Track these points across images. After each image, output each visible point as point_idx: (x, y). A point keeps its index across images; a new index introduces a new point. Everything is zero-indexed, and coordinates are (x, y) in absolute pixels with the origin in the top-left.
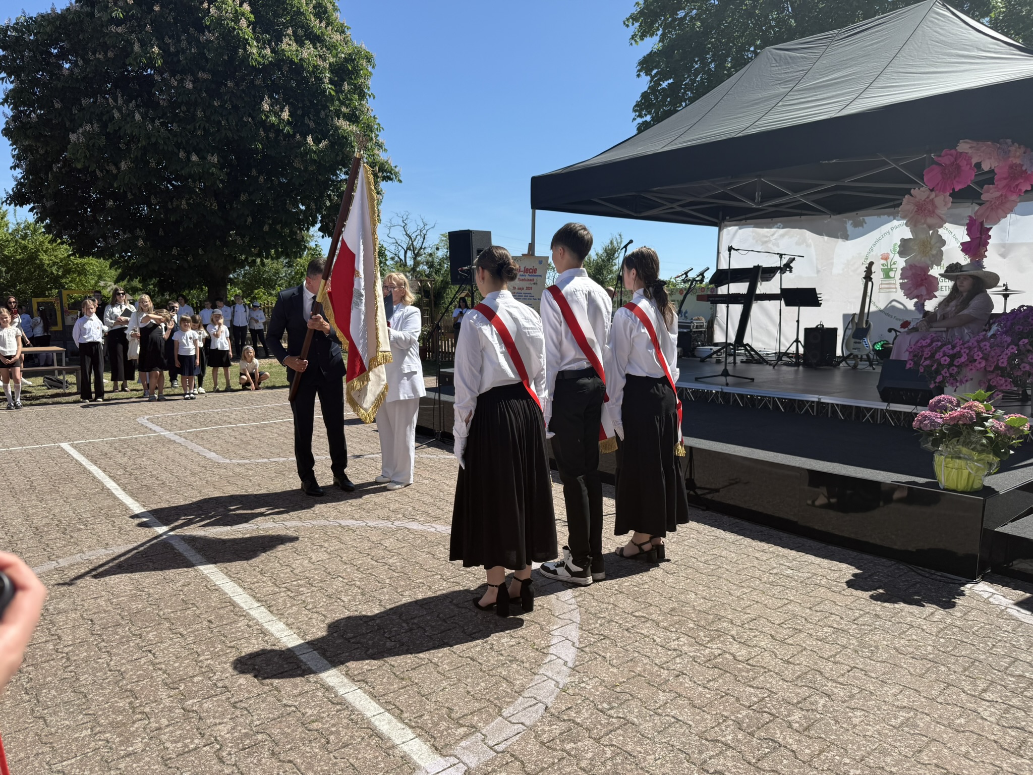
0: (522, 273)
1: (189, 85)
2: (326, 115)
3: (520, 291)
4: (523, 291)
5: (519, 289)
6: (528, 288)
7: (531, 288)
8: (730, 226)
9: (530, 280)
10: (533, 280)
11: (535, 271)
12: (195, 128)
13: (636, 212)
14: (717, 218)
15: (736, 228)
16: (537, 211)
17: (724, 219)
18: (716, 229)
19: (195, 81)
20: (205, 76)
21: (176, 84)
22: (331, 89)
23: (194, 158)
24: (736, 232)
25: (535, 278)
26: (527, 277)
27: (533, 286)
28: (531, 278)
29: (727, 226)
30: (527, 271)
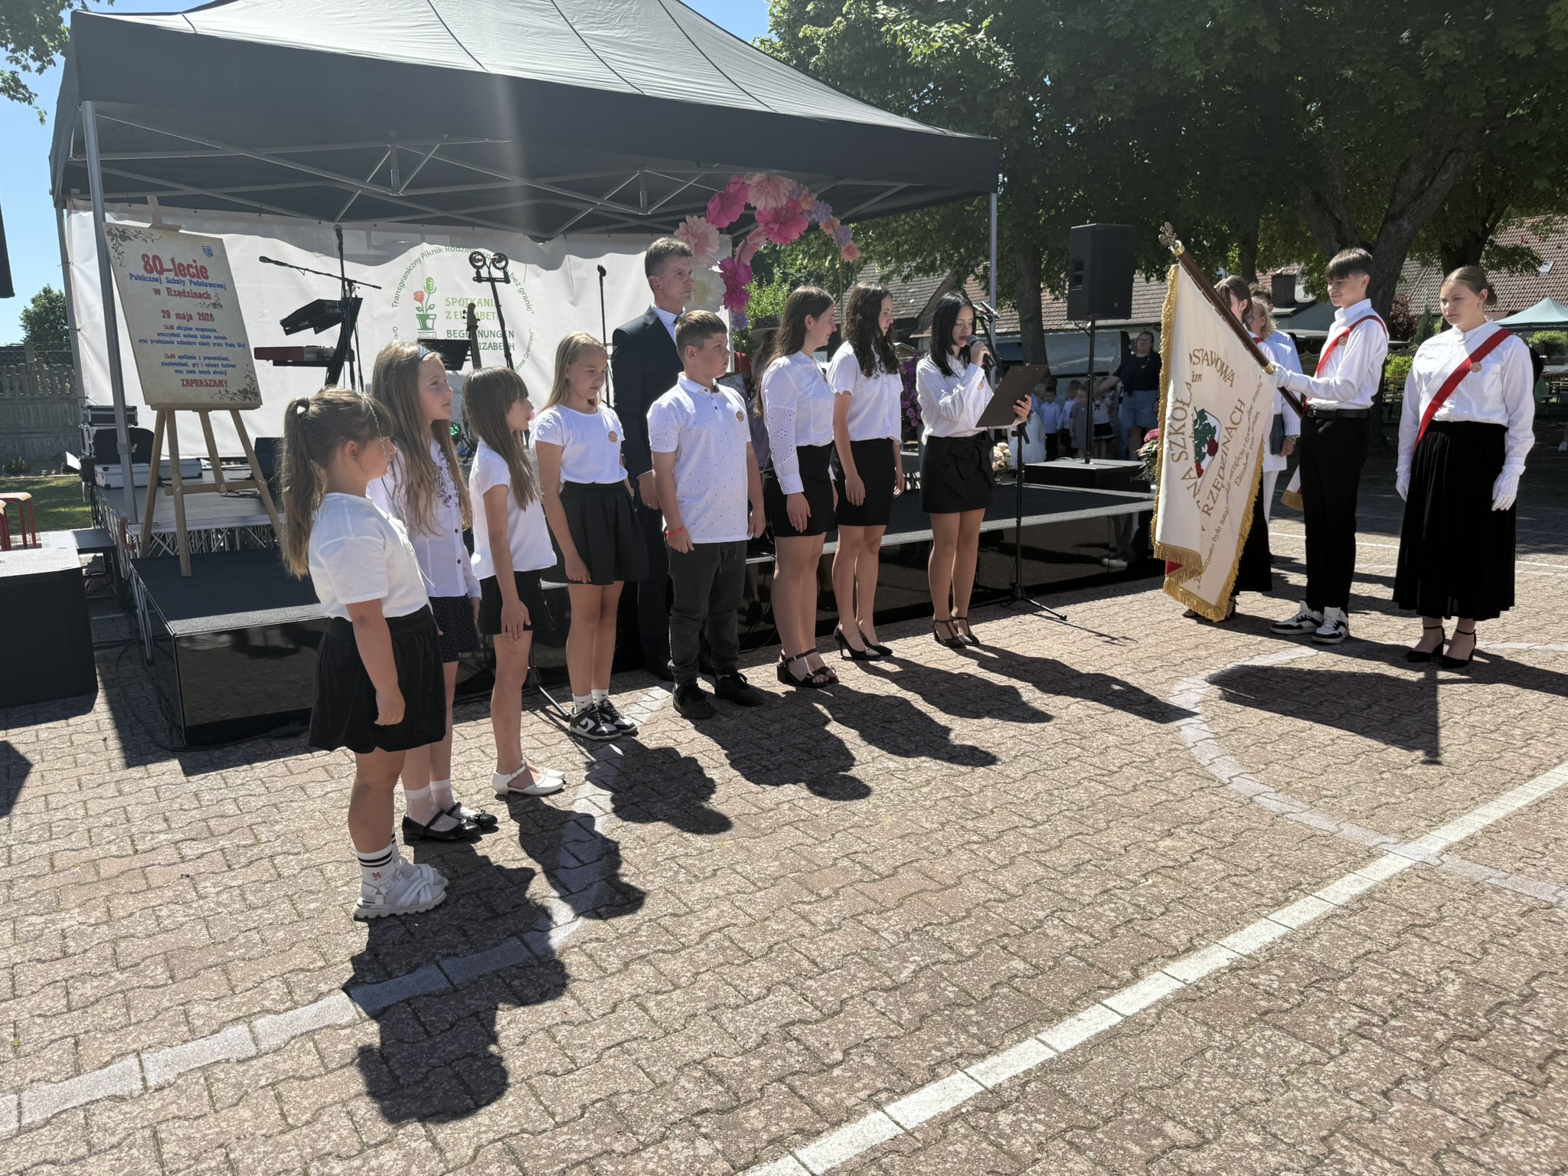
0: (172, 275)
3: (184, 323)
4: (191, 324)
5: (178, 316)
6: (203, 317)
7: (211, 317)
9: (201, 296)
10: (209, 297)
11: (202, 272)
25: (212, 291)
26: (188, 286)
27: (211, 310)
28: (202, 290)
30: (180, 269)
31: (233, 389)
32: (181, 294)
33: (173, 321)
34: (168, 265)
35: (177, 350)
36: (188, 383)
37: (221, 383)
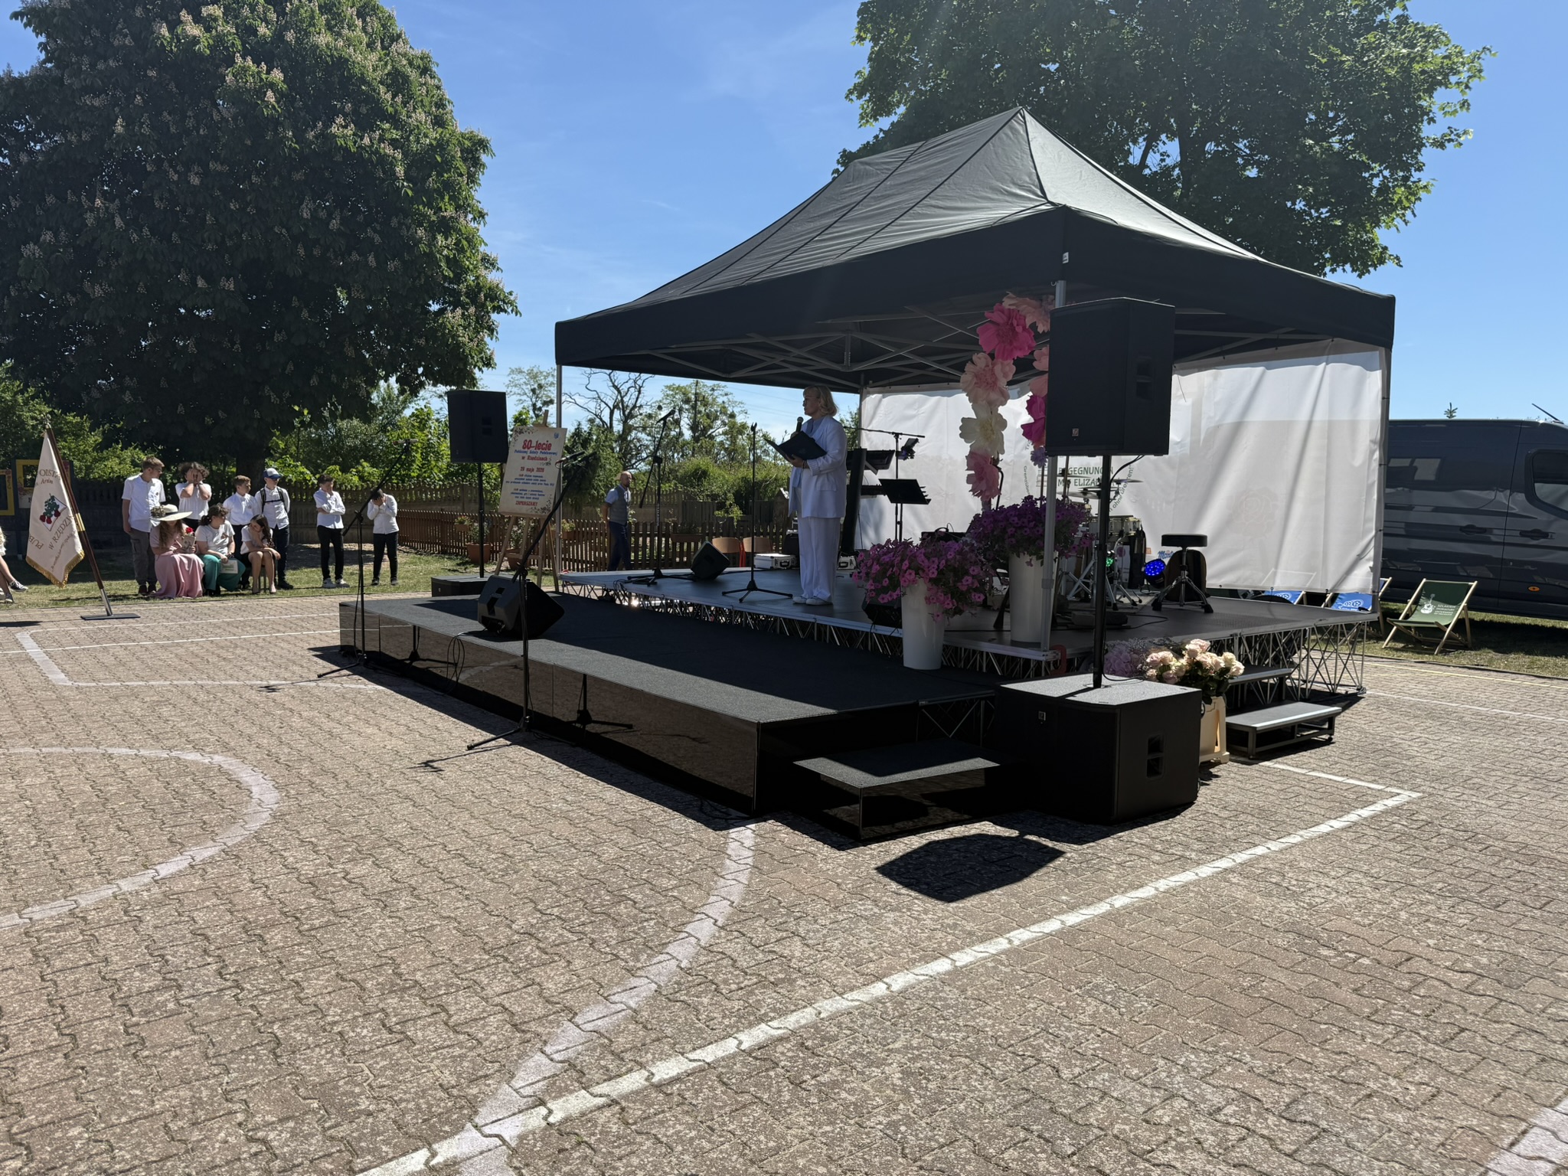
0: (533, 449)
1: (195, 181)
2: (399, 222)
3: (529, 473)
4: (532, 474)
5: (528, 470)
6: (539, 470)
7: (542, 470)
8: (873, 393)
9: (542, 459)
10: (546, 459)
11: (549, 446)
12: (203, 241)
13: (724, 372)
14: (859, 383)
15: (880, 395)
16: (564, 367)
17: (866, 384)
18: (858, 396)
19: (205, 174)
20: (219, 168)
21: (176, 177)
22: (409, 187)
23: (201, 283)
24: (880, 401)
25: (548, 456)
26: (539, 455)
27: (545, 467)
28: (544, 456)
29: (870, 393)
30: (539, 446)
31: (539, 507)
32: (533, 459)
33: (525, 472)
34: (534, 444)
35: (520, 486)
36: (519, 503)
37: (534, 504)
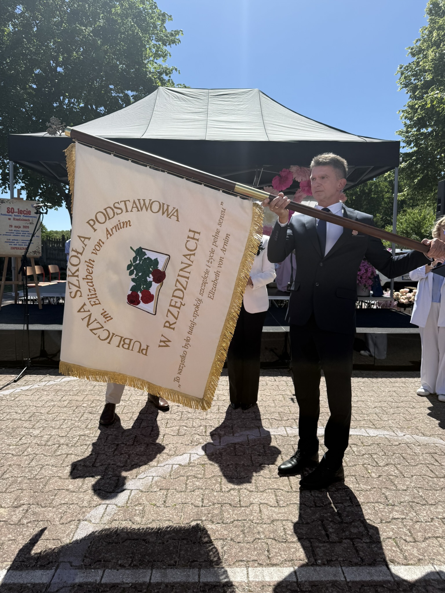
3: (17, 229)
4: (20, 229)
6: (24, 227)
7: (28, 227)
10: (29, 220)
11: (29, 212)
26: (22, 217)
28: (27, 218)
30: (20, 212)
32: (18, 220)
33: (13, 228)
34: (16, 210)
36: (13, 248)
